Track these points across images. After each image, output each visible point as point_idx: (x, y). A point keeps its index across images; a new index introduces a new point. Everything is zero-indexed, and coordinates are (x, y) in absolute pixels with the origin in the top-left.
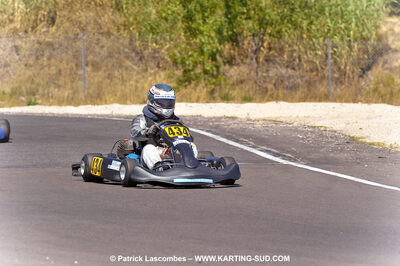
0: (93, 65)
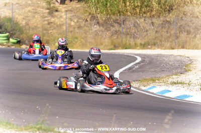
0: (187, 32)
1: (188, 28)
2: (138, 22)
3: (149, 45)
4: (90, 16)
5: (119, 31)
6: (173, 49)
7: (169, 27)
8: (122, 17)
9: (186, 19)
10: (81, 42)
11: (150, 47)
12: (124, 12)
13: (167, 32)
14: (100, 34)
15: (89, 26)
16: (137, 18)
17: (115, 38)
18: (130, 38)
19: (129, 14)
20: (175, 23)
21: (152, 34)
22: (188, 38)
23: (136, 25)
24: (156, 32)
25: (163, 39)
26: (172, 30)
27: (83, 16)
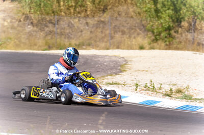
1: (122, 28)
3: (83, 45)
4: (24, 16)
5: (53, 31)
6: (108, 49)
7: (103, 27)
8: (56, 17)
9: (120, 19)
10: (15, 42)
11: (84, 47)
12: (59, 12)
13: (102, 32)
14: (34, 35)
15: (23, 26)
16: (71, 18)
17: (49, 38)
18: (65, 38)
19: (63, 14)
20: (109, 23)
21: (86, 35)
22: (123, 39)
23: (70, 26)
24: (91, 32)
25: (98, 40)
26: (106, 30)
27: (16, 17)
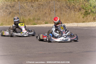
2: (23, 6)
